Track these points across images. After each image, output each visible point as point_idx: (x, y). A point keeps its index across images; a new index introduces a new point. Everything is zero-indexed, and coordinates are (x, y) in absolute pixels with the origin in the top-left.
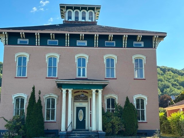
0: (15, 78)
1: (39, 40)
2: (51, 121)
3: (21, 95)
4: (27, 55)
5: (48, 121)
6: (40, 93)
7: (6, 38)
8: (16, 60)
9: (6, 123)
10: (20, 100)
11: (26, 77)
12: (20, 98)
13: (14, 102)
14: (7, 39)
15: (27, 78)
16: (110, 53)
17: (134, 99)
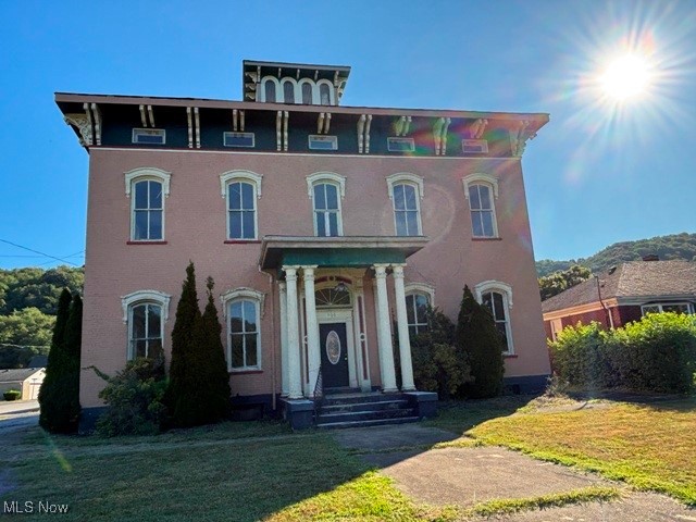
0: (129, 243)
1: (198, 131)
2: (246, 368)
3: (149, 296)
4: (163, 177)
5: (239, 370)
6: (210, 286)
7: (94, 124)
8: (128, 191)
9: (104, 384)
10: (147, 312)
11: (163, 239)
12: (147, 305)
13: (127, 317)
14: (97, 127)
15: (165, 243)
16: (405, 170)
17: (479, 293)
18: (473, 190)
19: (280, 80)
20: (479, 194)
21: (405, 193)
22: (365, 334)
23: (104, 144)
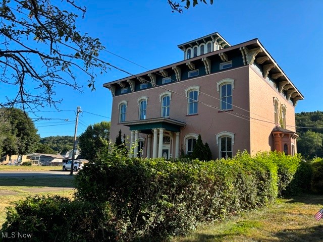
0: (118, 124)
4: (126, 103)
6: (125, 137)
16: (193, 85)
17: (217, 138)
18: (224, 87)
19: (192, 48)
20: (226, 89)
21: (194, 94)
22: (172, 154)
23: (116, 95)
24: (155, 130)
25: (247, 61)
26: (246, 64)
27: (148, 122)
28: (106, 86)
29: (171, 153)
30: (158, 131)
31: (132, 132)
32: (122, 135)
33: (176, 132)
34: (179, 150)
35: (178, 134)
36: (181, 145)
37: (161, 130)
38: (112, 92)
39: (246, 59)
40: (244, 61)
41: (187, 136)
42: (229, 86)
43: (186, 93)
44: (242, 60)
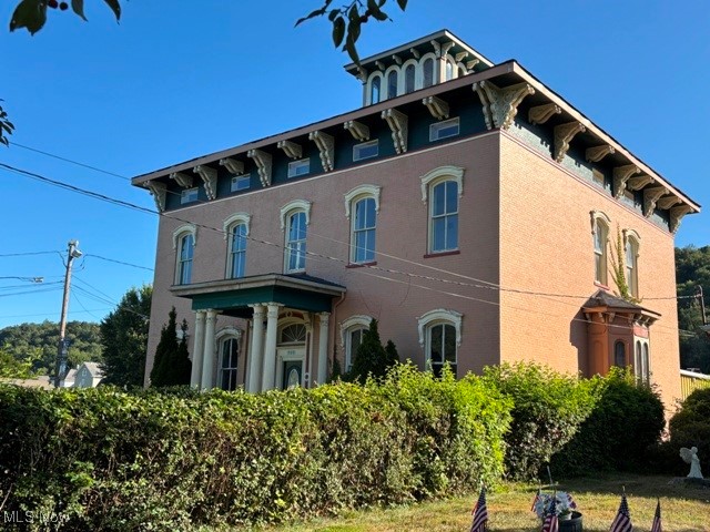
4: (193, 230)
6: (183, 327)
16: (364, 182)
17: (420, 327)
18: (439, 189)
19: (384, 72)
20: (445, 193)
21: (366, 208)
22: (309, 374)
23: (167, 208)
24: (257, 309)
25: (495, 118)
26: (494, 128)
27: (237, 287)
28: (138, 183)
29: (307, 370)
30: (266, 310)
31: (199, 316)
32: (179, 321)
33: (320, 312)
34: (329, 361)
35: (324, 317)
36: (333, 348)
37: (273, 309)
38: (157, 201)
39: (491, 114)
40: (487, 120)
41: (349, 323)
42: (453, 186)
43: (347, 204)
44: (483, 116)
